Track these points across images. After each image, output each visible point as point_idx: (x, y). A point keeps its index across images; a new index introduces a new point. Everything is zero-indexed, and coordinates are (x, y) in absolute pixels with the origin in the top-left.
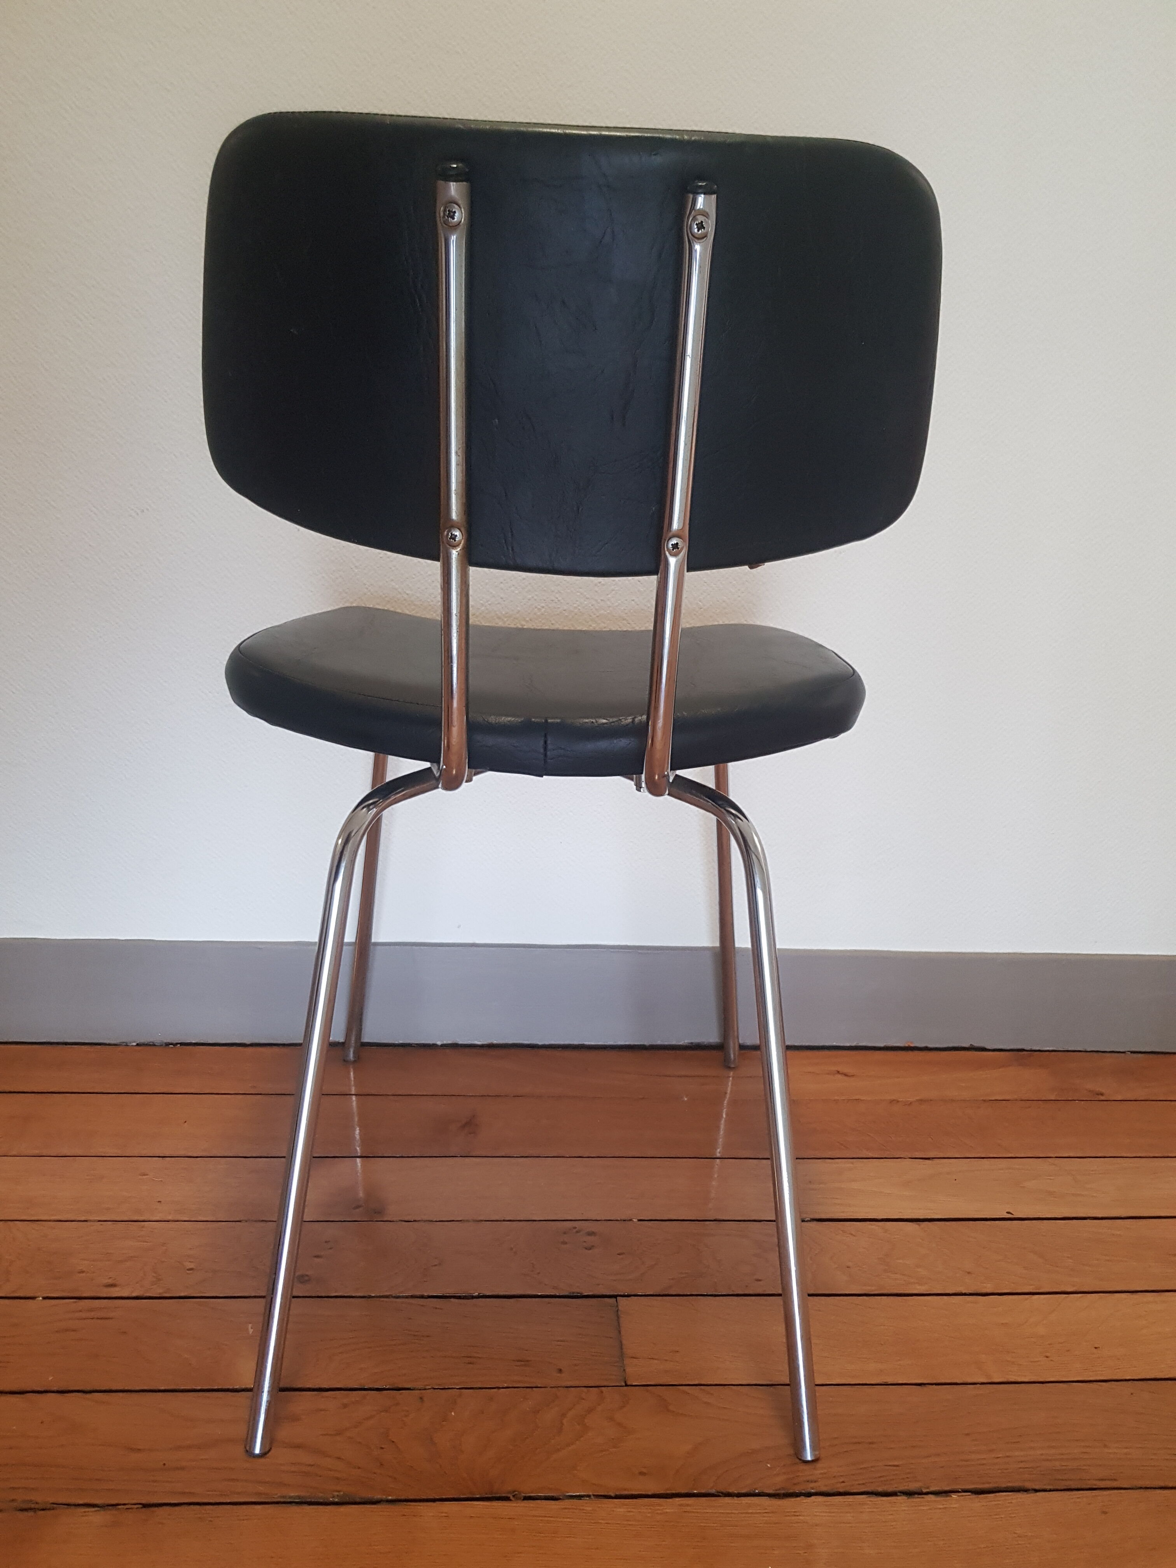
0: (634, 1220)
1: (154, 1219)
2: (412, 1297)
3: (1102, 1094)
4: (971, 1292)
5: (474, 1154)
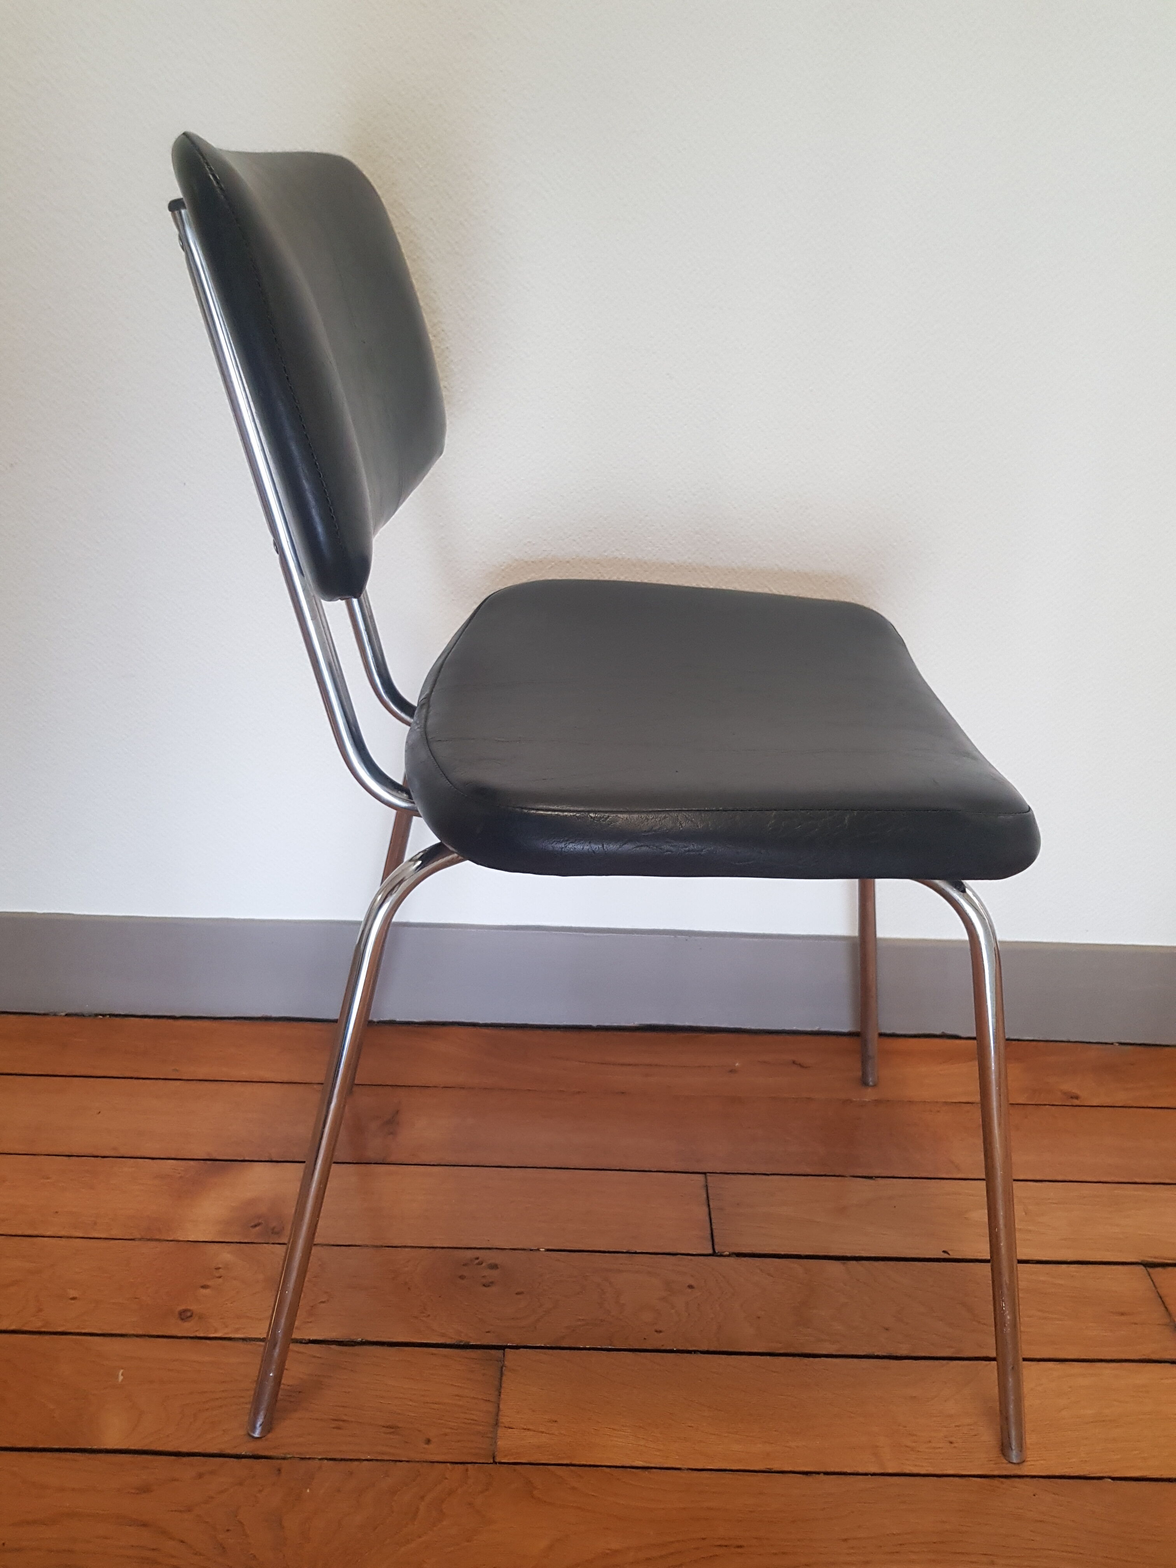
0: (541, 1250)
1: (48, 1234)
3: (1077, 1098)
4: (885, 1354)
5: (388, 1161)
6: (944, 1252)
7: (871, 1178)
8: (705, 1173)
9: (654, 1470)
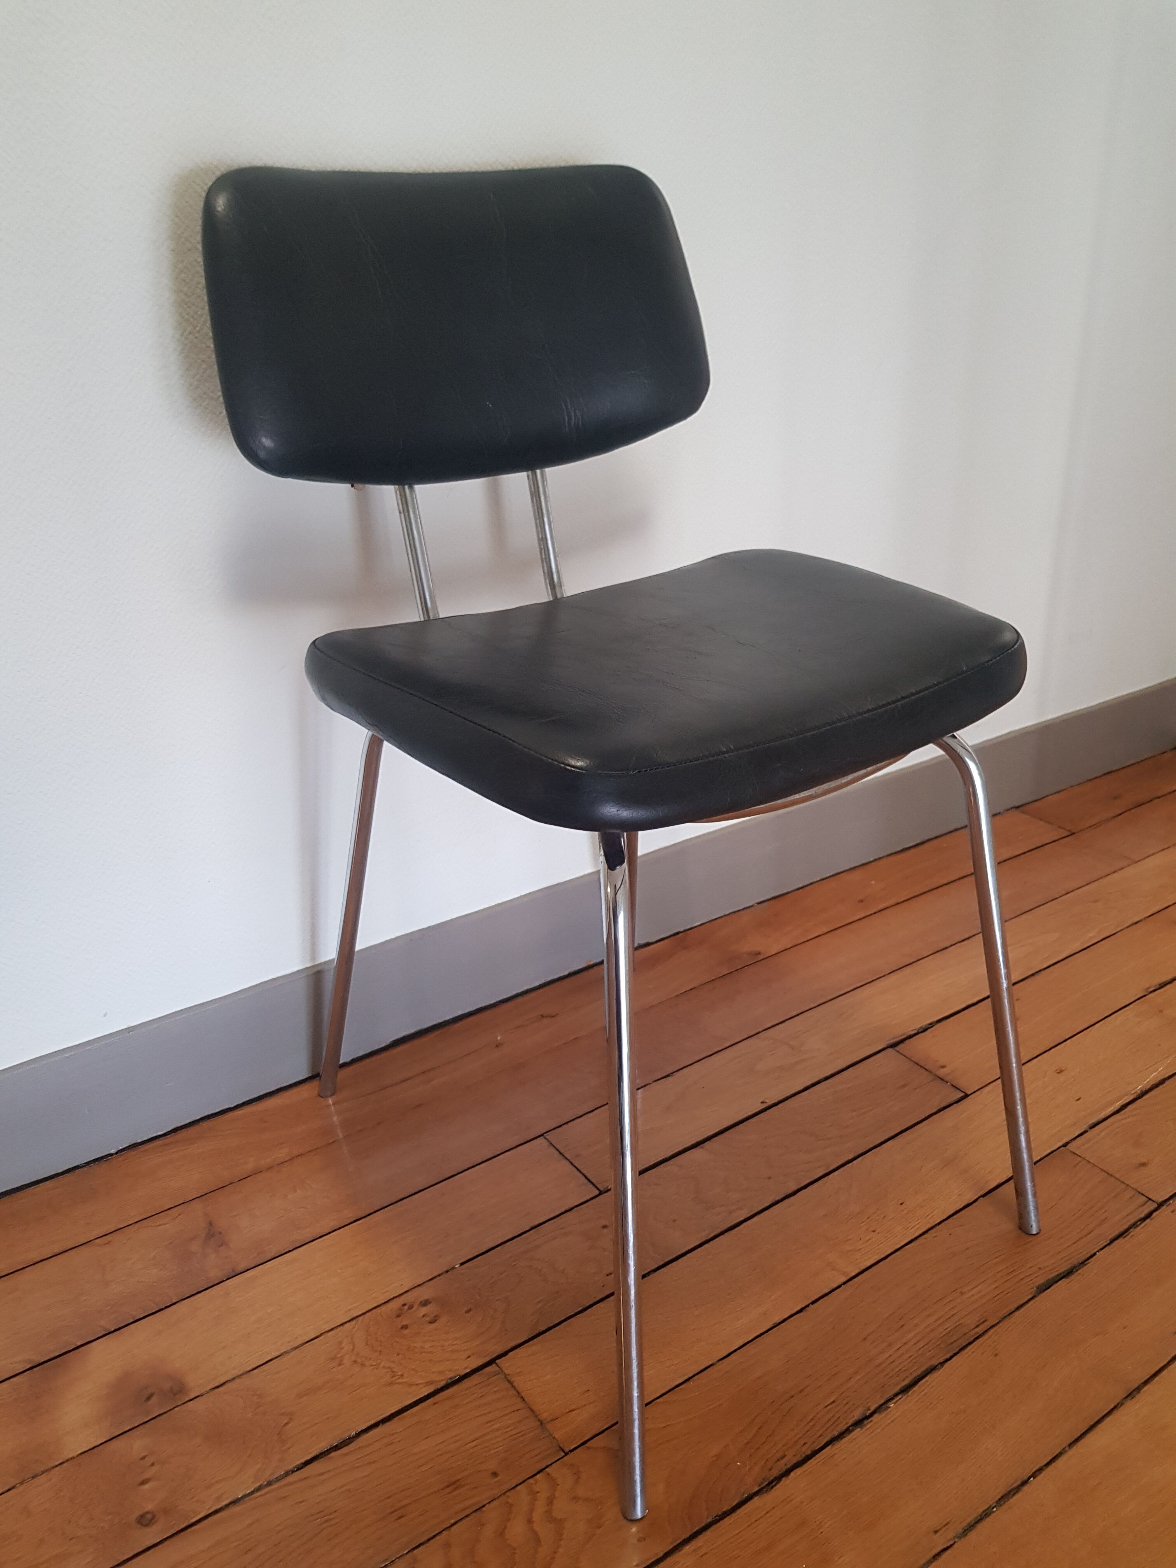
0: (456, 1266)
2: (287, 1474)
4: (782, 1196)
5: (239, 1270)
6: (762, 1103)
7: (668, 1076)
8: (542, 1135)
9: (696, 1377)
